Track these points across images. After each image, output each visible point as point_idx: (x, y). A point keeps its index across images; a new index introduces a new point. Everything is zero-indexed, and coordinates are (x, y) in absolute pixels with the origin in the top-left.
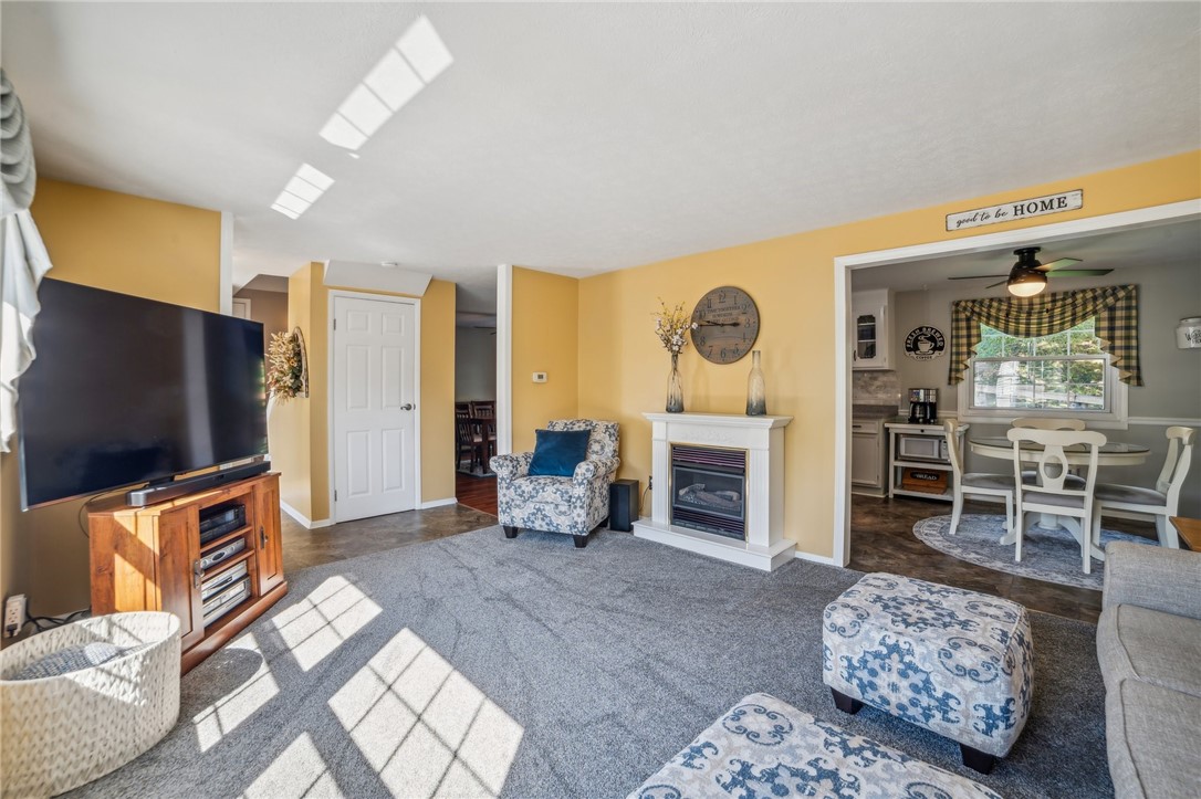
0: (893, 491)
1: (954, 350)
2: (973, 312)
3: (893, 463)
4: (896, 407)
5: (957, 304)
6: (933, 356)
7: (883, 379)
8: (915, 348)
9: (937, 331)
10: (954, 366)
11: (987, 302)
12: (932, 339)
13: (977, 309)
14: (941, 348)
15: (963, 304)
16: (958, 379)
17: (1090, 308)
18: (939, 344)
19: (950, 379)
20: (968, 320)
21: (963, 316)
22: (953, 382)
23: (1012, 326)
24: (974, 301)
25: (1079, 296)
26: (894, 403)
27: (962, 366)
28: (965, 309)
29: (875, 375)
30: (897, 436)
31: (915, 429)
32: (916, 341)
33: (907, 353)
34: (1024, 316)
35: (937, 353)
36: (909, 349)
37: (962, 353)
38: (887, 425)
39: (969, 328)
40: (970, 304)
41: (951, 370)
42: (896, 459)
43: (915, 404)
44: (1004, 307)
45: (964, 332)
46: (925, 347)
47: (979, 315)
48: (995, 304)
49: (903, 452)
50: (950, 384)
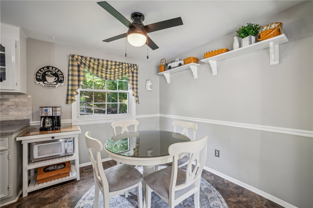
0: (27, 189)
1: (70, 83)
2: (81, 63)
3: (27, 167)
4: (28, 120)
5: (73, 56)
6: (57, 86)
7: (13, 100)
8: (44, 80)
9: (59, 70)
10: (70, 92)
11: (88, 59)
12: (56, 75)
13: (83, 61)
14: (61, 82)
15: (76, 57)
16: (72, 100)
17: (127, 71)
18: (60, 79)
19: (67, 100)
20: (79, 66)
21: (75, 63)
22: (69, 102)
23: (100, 74)
24: (82, 57)
25: (124, 65)
26: (25, 118)
27: (75, 93)
28: (77, 60)
29: (6, 96)
30: (30, 145)
31: (47, 136)
32: (44, 75)
33: (37, 83)
34: (104, 69)
35: (59, 84)
36: (38, 80)
37: (75, 85)
38: (18, 139)
39: (79, 71)
40: (80, 58)
41: (68, 95)
42: (30, 162)
43: (45, 117)
44: (96, 63)
45: (76, 73)
46: (51, 79)
47: (85, 64)
48: (92, 61)
49: (36, 156)
50: (67, 103)
